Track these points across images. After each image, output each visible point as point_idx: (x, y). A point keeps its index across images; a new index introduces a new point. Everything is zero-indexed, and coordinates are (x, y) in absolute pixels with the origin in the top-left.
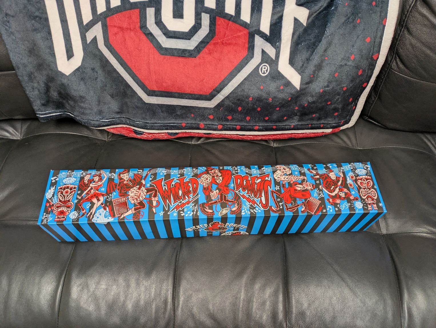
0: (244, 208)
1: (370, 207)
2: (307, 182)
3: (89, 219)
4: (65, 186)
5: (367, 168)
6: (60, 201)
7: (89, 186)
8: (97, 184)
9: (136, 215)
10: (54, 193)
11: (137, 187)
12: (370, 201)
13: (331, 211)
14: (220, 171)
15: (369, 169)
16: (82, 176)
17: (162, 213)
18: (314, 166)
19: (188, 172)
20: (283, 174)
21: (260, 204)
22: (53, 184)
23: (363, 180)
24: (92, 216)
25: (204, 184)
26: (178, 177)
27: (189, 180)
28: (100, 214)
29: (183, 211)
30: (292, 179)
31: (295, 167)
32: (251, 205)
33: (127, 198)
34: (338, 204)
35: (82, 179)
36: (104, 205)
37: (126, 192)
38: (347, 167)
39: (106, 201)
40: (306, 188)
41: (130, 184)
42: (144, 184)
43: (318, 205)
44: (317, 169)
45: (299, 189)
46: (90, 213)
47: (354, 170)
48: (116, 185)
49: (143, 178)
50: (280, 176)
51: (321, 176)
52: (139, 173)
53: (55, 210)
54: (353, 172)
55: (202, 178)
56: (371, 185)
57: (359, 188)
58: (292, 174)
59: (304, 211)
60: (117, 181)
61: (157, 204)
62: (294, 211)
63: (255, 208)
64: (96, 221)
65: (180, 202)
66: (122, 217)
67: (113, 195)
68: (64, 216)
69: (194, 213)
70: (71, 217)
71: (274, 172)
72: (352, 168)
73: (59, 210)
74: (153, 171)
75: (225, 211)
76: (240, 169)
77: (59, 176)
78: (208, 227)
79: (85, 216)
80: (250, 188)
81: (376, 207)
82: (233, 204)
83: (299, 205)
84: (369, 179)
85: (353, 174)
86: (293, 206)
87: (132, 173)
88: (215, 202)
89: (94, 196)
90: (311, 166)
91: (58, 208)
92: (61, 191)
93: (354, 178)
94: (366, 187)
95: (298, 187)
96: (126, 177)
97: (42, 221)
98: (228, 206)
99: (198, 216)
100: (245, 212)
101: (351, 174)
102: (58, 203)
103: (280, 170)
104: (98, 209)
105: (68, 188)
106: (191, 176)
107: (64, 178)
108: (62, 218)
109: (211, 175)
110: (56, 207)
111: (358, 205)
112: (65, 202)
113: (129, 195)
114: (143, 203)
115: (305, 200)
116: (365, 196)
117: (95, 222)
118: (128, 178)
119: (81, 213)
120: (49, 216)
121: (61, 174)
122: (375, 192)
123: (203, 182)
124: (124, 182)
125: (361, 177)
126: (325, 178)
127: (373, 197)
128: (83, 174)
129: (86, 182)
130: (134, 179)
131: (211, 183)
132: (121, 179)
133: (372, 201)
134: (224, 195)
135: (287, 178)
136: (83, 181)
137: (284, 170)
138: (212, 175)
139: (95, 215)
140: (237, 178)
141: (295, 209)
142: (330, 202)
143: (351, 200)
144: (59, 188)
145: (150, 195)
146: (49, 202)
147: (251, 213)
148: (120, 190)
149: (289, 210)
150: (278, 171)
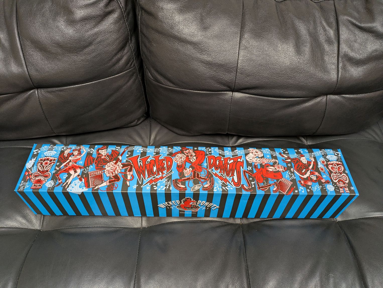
0: (216, 185)
1: (342, 190)
2: (278, 164)
3: (64, 188)
4: (45, 158)
5: (338, 154)
6: (39, 171)
7: (68, 159)
8: (76, 157)
9: (111, 187)
10: (34, 163)
11: (113, 162)
12: (341, 185)
13: (303, 192)
14: (194, 151)
15: (340, 155)
16: (63, 150)
17: (135, 187)
18: (286, 151)
19: (164, 151)
20: (256, 157)
21: (233, 182)
22: (34, 156)
23: (334, 165)
24: (67, 186)
25: (178, 162)
26: (154, 155)
27: (164, 158)
28: (76, 185)
29: (156, 185)
30: (264, 161)
31: (267, 151)
32: (223, 183)
33: (103, 171)
34: (310, 186)
35: (62, 152)
36: (80, 177)
37: (103, 166)
38: (318, 153)
39: (83, 173)
40: (277, 170)
41: (108, 158)
42: (121, 159)
43: (290, 186)
44: (288, 154)
45: (271, 170)
46: (65, 183)
47: (325, 156)
48: (94, 159)
49: (120, 154)
50: (252, 159)
51: (292, 160)
52: (117, 149)
53: (33, 178)
54: (324, 157)
55: (176, 157)
56: (343, 170)
57: (330, 173)
58: (264, 157)
59: (276, 190)
60: (95, 155)
61: (131, 178)
62: (265, 190)
63: (227, 186)
64: (71, 190)
65: (154, 178)
66: (97, 187)
67: (90, 168)
68: (41, 185)
69: (166, 188)
70: (47, 186)
71: (246, 155)
72: (323, 154)
73: (37, 179)
74: (130, 149)
75: (197, 188)
76: (214, 150)
77: (41, 149)
78: (180, 204)
79: (61, 185)
80: (223, 167)
81: (348, 190)
82: (206, 181)
83: (271, 185)
84: (340, 164)
85: (324, 159)
86: (264, 186)
87: (110, 149)
88: (188, 179)
89: (72, 168)
90: (283, 150)
91: (36, 177)
92: (41, 162)
93: (325, 163)
94: (337, 172)
95: (270, 168)
96: (103, 152)
97: (19, 188)
98: (200, 183)
99: (170, 191)
100: (217, 189)
101: (322, 159)
102: (36, 173)
103: (253, 153)
104: (74, 179)
105: (48, 159)
106: (166, 154)
107: (45, 151)
108: (38, 186)
109: (185, 155)
110: (34, 176)
111: (330, 188)
112: (43, 172)
113: (105, 169)
114: (119, 177)
115: (277, 181)
116: (336, 180)
117: (69, 191)
118: (106, 153)
119: (57, 183)
120: (27, 184)
121: (43, 147)
122: (347, 177)
123: (177, 160)
124: (102, 157)
125: (332, 162)
126: (297, 162)
127: (345, 181)
128: (63, 148)
129: (66, 155)
130: (112, 155)
131: (185, 162)
132: (99, 154)
133: (344, 185)
134: (197, 173)
135: (259, 161)
136: (62, 154)
137: (256, 153)
138: (187, 155)
139: (71, 185)
140: (210, 158)
141: (267, 188)
142: (301, 184)
143: (323, 183)
144: (39, 159)
145: (126, 170)
146: (28, 171)
147: (223, 190)
148: (97, 163)
149: (261, 189)
150: (251, 154)
